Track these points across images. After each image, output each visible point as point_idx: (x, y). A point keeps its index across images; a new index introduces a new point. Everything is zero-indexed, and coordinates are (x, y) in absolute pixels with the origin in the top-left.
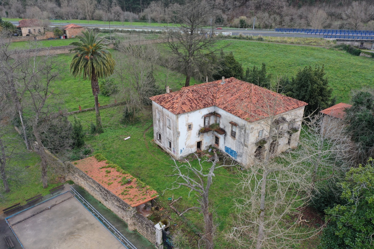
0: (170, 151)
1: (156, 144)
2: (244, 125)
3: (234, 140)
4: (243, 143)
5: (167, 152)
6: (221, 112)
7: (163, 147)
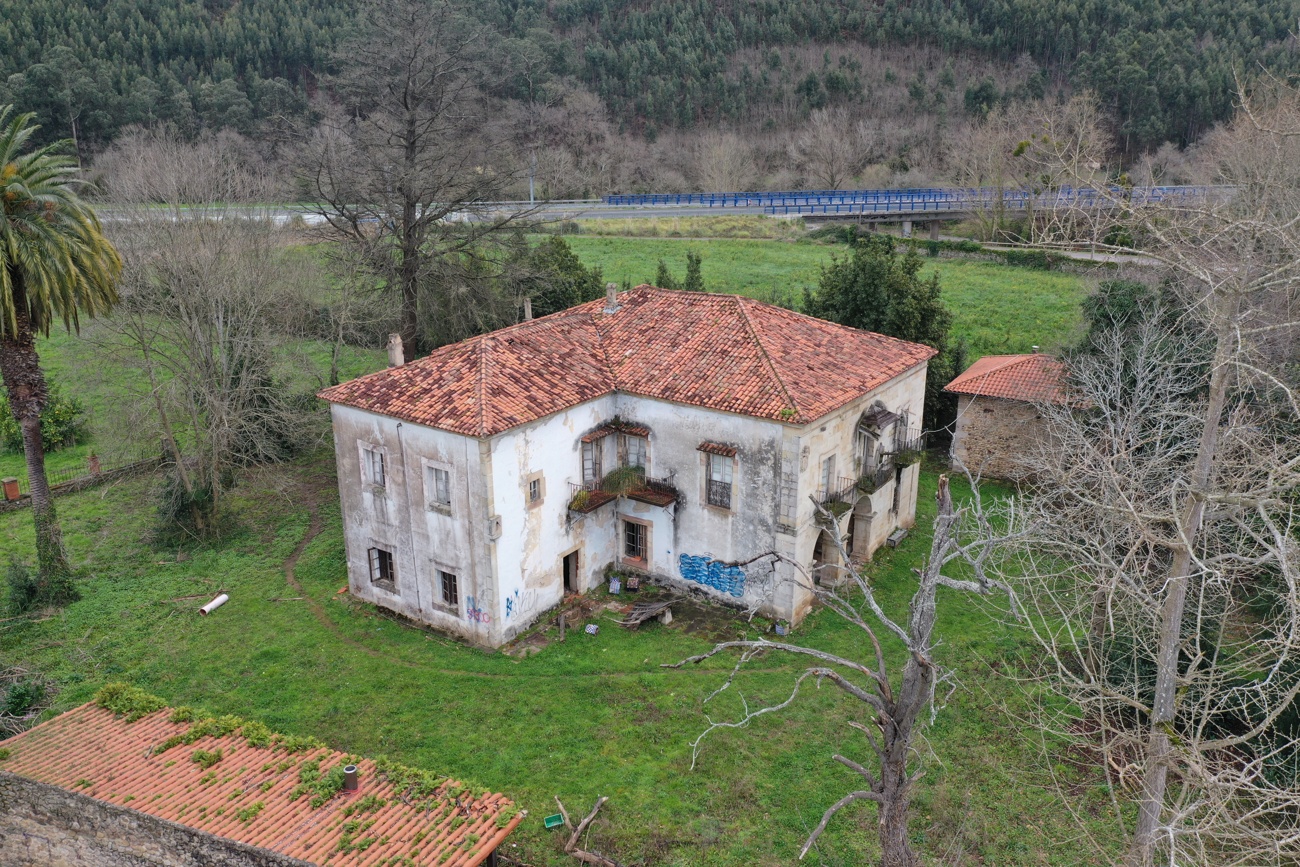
0: (452, 618)
1: (364, 604)
2: (771, 444)
3: (726, 516)
4: (770, 521)
5: (435, 624)
6: (646, 411)
7: (410, 607)
